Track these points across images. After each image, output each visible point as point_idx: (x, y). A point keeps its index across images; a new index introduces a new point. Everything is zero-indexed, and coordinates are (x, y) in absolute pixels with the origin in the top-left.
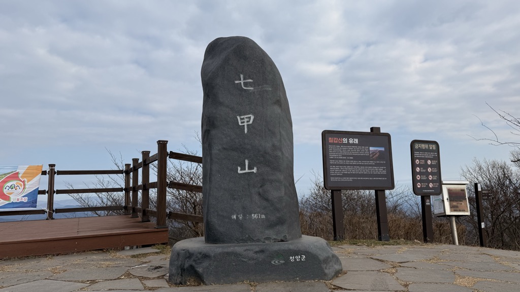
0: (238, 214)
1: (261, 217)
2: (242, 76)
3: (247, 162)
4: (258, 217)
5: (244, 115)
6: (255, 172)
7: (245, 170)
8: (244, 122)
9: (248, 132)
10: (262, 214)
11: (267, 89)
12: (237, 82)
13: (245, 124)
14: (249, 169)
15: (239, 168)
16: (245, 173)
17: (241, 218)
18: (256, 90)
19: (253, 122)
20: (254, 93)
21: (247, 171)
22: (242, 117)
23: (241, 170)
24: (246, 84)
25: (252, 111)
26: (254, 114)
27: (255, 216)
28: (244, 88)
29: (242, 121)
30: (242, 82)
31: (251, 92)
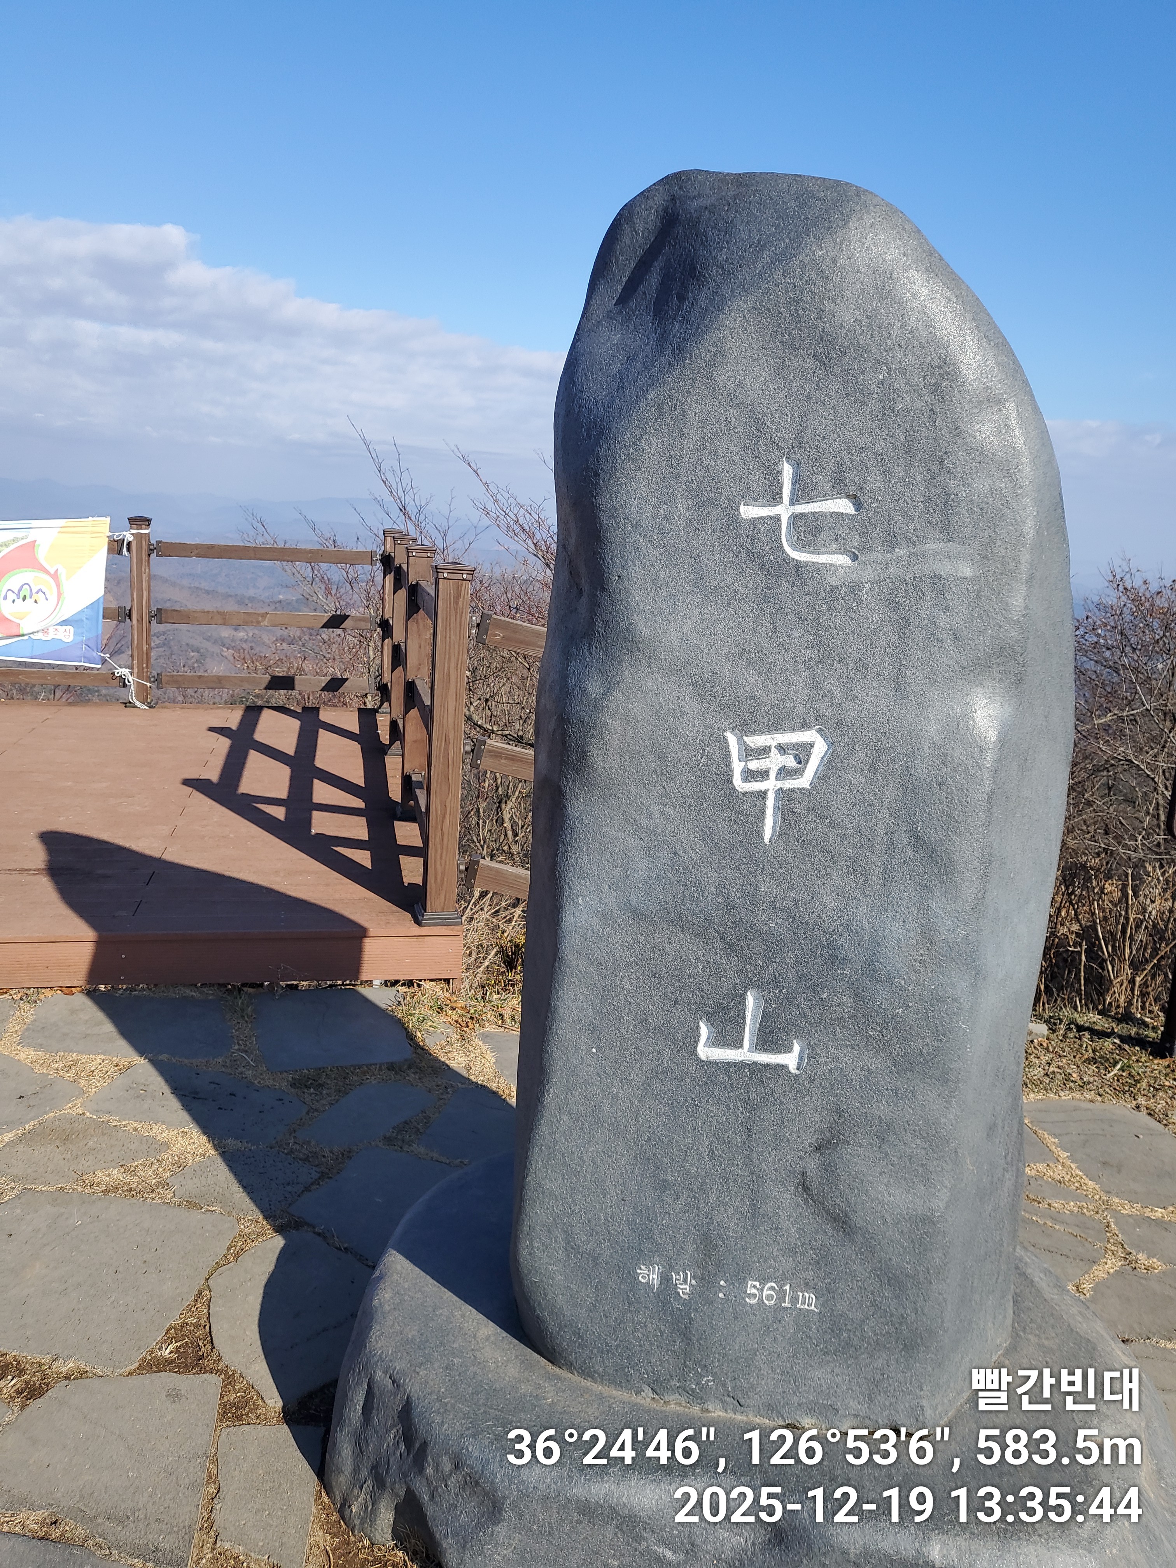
0: (670, 1266)
1: (794, 1300)
2: (788, 474)
3: (753, 1005)
4: (782, 1299)
5: (775, 727)
6: (792, 1065)
7: (737, 1045)
8: (763, 775)
9: (781, 834)
10: (807, 1286)
11: (945, 568)
12: (749, 512)
13: (771, 785)
14: (760, 1045)
15: (704, 1030)
16: (739, 1066)
17: (684, 1288)
18: (867, 575)
19: (821, 778)
20: (854, 589)
21: (744, 1054)
22: (756, 741)
23: (715, 1042)
25: (824, 708)
26: (834, 729)
27: (766, 1292)
28: (794, 555)
29: (753, 765)
30: (784, 511)
31: (833, 581)
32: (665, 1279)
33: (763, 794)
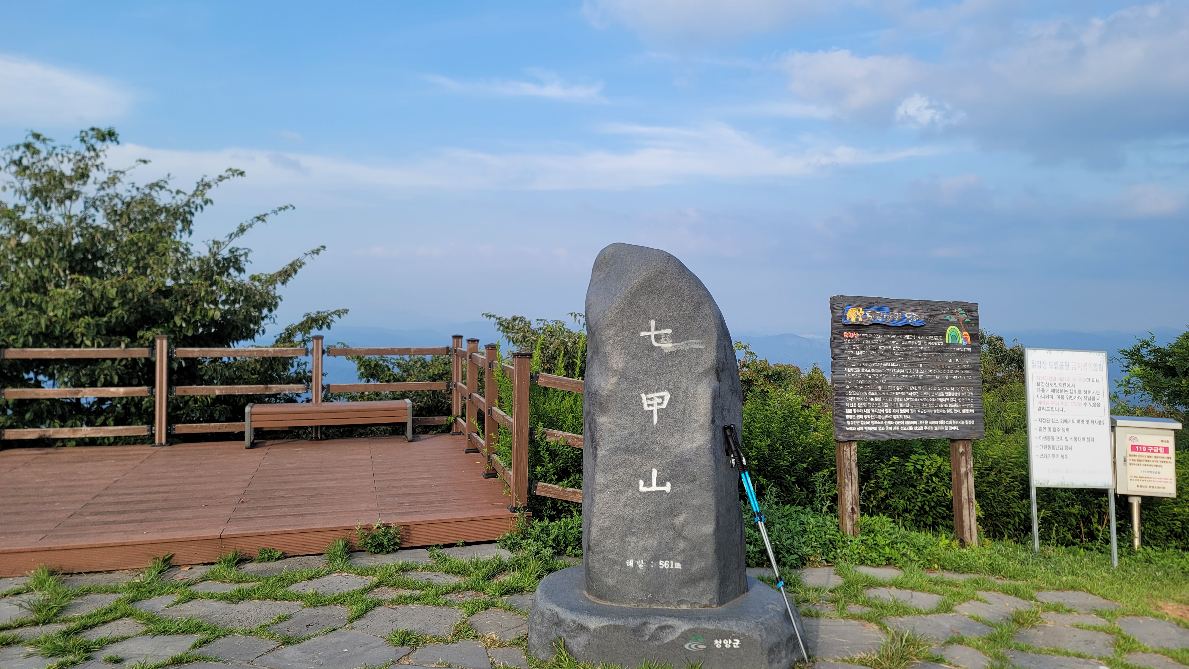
0: (636, 560)
1: (674, 566)
2: (653, 323)
3: (655, 472)
4: (670, 566)
5: (655, 392)
6: (667, 491)
7: (651, 485)
8: (652, 405)
9: (658, 422)
10: (677, 561)
12: (643, 334)
13: (655, 408)
14: (657, 485)
15: (642, 482)
16: (652, 493)
17: (641, 566)
18: (675, 349)
19: (668, 405)
20: (672, 353)
21: (654, 488)
22: (650, 396)
23: (644, 486)
24: (658, 338)
25: (667, 385)
26: (671, 391)
27: (665, 564)
28: (655, 344)
29: (650, 403)
30: (652, 333)
31: (666, 351)
32: (635, 565)
33: (652, 411)
